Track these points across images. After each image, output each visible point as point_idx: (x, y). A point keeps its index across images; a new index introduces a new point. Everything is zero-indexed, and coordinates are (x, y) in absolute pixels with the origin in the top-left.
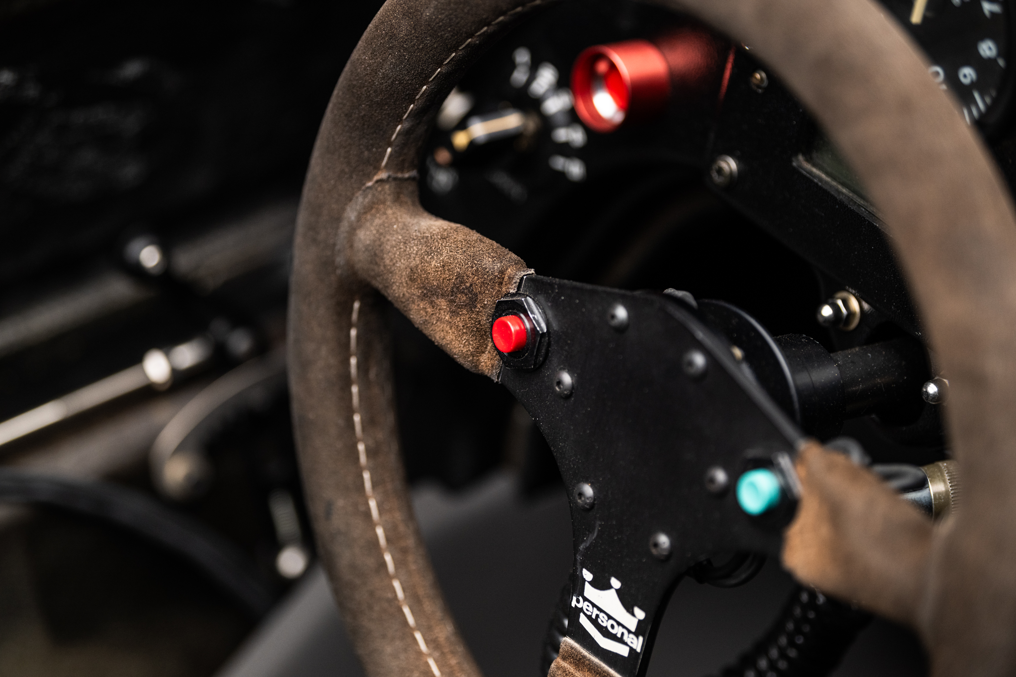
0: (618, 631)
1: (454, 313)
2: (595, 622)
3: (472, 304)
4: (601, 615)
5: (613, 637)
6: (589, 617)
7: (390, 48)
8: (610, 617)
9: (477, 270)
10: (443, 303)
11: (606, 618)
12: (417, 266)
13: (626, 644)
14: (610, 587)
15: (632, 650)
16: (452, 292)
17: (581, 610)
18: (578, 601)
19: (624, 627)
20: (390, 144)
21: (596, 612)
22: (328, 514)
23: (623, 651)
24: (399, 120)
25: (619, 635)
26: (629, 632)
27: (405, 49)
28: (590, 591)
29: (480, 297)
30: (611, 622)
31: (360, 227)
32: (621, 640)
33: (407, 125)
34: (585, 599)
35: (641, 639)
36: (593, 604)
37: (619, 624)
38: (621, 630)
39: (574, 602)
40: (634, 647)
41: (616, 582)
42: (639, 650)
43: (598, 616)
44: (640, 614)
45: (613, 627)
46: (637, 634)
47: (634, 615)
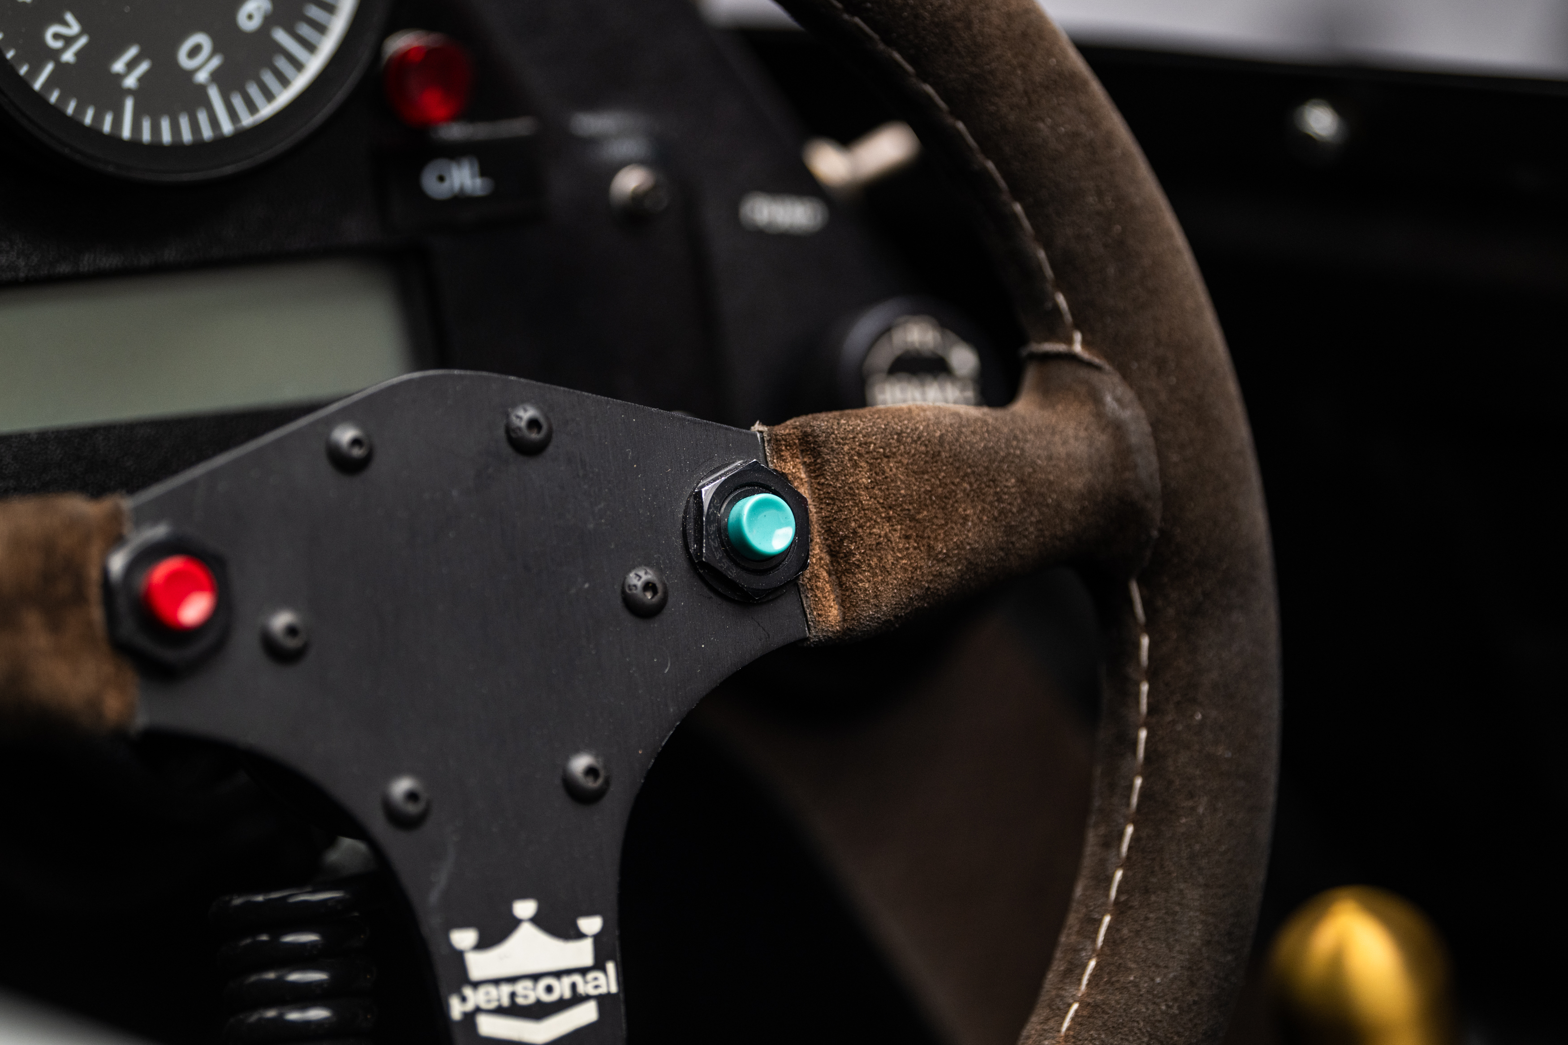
0: (562, 988)
1: (55, 625)
2: (511, 1010)
4: (520, 988)
5: (561, 1005)
6: (500, 1011)
8: (535, 977)
10: (33, 617)
11: (529, 984)
13: (587, 998)
14: (514, 923)
15: (603, 1000)
16: (38, 585)
17: (478, 1010)
18: (463, 1000)
19: (569, 972)
21: (506, 989)
23: (587, 1014)
25: (567, 994)
26: (583, 971)
28: (479, 964)
30: (543, 983)
32: (577, 999)
34: (476, 985)
35: (611, 967)
36: (497, 982)
37: (558, 974)
38: (567, 981)
39: (457, 1009)
40: (603, 990)
41: (525, 908)
42: (614, 989)
43: (513, 995)
44: (591, 925)
45: (549, 989)
46: (599, 965)
47: (580, 936)
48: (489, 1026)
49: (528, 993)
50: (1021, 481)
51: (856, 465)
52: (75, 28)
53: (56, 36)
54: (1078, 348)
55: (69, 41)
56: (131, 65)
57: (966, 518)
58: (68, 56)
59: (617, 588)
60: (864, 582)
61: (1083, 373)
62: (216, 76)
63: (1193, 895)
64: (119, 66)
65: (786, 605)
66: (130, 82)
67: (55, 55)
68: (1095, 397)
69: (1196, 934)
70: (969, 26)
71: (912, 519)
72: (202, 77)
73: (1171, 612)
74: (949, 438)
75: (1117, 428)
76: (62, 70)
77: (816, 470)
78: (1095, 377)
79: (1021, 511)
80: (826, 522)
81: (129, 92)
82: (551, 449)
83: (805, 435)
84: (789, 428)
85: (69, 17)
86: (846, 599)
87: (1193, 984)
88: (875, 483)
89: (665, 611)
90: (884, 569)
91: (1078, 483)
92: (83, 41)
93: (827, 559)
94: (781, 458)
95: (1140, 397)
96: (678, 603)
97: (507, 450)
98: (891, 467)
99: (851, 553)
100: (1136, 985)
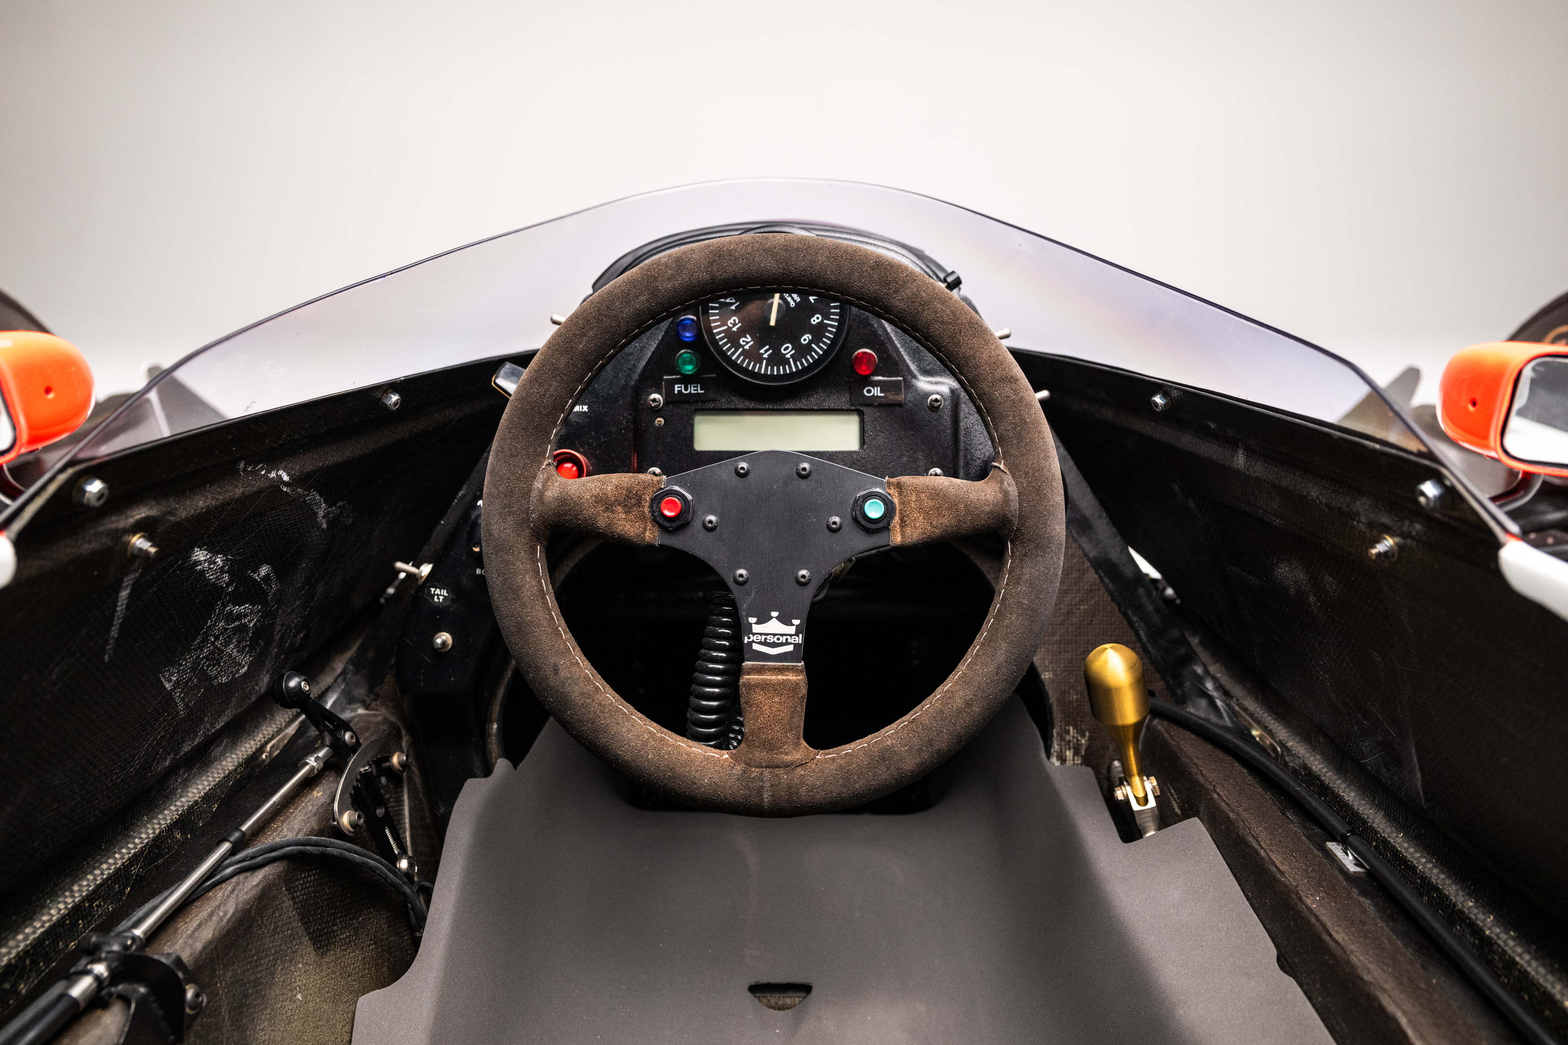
0: (783, 640)
1: (627, 513)
2: (765, 643)
3: (639, 504)
4: (768, 637)
5: (782, 644)
6: (760, 643)
7: (554, 377)
8: (774, 635)
9: (638, 482)
10: (620, 509)
11: (772, 637)
12: (599, 494)
13: (791, 643)
15: (796, 645)
16: (625, 500)
17: (753, 641)
18: (749, 638)
19: (786, 635)
20: (550, 442)
21: (763, 637)
22: (556, 671)
23: (790, 648)
24: (555, 426)
25: (784, 642)
26: (791, 635)
27: (565, 374)
28: (756, 628)
29: (643, 497)
30: (777, 637)
31: (545, 491)
32: (787, 643)
33: (558, 428)
34: (754, 634)
35: (801, 635)
36: (761, 634)
37: (782, 635)
38: (785, 637)
39: (746, 640)
40: (797, 642)
41: (775, 614)
42: (800, 642)
43: (766, 639)
44: (796, 622)
45: (778, 639)
46: (797, 634)
47: (792, 625)
48: (756, 647)
49: (771, 639)
50: (966, 506)
51: (912, 494)
52: (750, 339)
53: (743, 341)
54: (1002, 466)
55: (747, 343)
56: (766, 351)
57: (945, 515)
58: (747, 347)
59: (825, 522)
60: (909, 531)
61: (1000, 473)
62: (792, 356)
63: (1004, 645)
64: (762, 351)
65: (884, 534)
66: (765, 356)
67: (743, 346)
68: (1002, 483)
69: (1002, 659)
70: (975, 358)
71: (927, 513)
72: (788, 356)
73: (1018, 553)
74: (944, 489)
75: (1006, 494)
76: (744, 352)
77: (900, 494)
78: (1004, 475)
79: (964, 515)
80: (901, 510)
81: (765, 358)
82: (810, 477)
83: (898, 482)
84: (894, 480)
85: (748, 336)
86: (903, 536)
87: (997, 674)
88: (917, 500)
89: (841, 531)
90: (915, 528)
91: (988, 509)
92: (752, 343)
93: (900, 522)
94: (890, 488)
95: (1016, 484)
96: (846, 529)
97: (796, 476)
98: (923, 496)
99: (906, 521)
100: (978, 670)
